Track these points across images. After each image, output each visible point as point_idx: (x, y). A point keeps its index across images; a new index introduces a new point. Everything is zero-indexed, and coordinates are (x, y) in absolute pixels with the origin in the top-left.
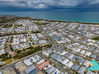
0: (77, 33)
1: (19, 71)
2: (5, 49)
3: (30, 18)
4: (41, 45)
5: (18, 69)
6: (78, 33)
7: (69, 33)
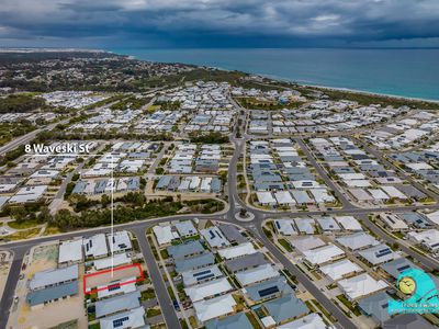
0: (403, 167)
1: (22, 272)
2: (51, 184)
3: (247, 75)
4: (179, 196)
5: (24, 267)
6: (409, 170)
7: (359, 162)
